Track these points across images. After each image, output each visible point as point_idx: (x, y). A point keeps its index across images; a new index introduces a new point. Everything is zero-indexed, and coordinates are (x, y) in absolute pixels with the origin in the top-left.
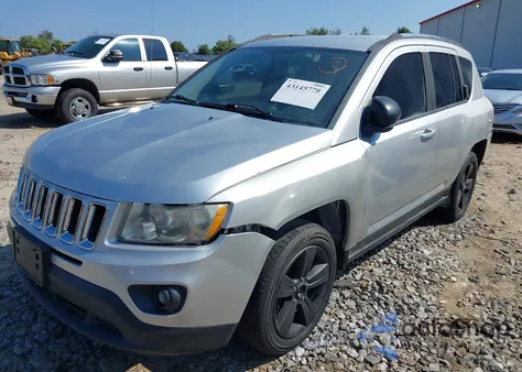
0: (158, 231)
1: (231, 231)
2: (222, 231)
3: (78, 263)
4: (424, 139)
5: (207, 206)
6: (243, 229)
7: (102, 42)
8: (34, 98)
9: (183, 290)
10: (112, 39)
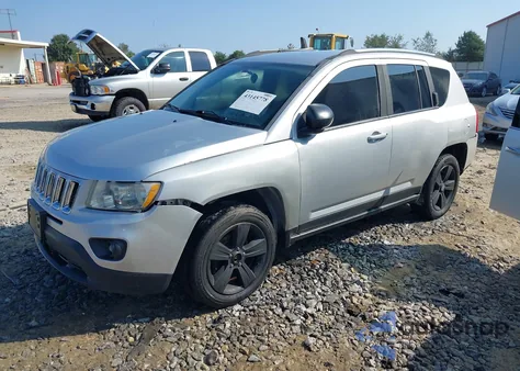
0: (116, 203)
1: (164, 203)
2: (156, 203)
3: (61, 223)
4: (370, 140)
5: (144, 184)
6: (176, 202)
7: (152, 55)
8: (93, 106)
9: (124, 244)
10: (161, 52)
